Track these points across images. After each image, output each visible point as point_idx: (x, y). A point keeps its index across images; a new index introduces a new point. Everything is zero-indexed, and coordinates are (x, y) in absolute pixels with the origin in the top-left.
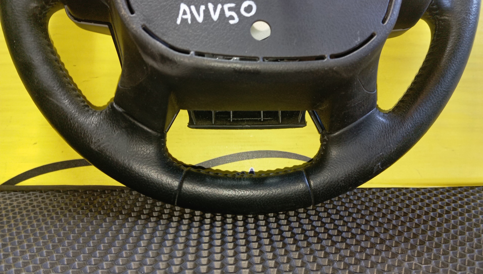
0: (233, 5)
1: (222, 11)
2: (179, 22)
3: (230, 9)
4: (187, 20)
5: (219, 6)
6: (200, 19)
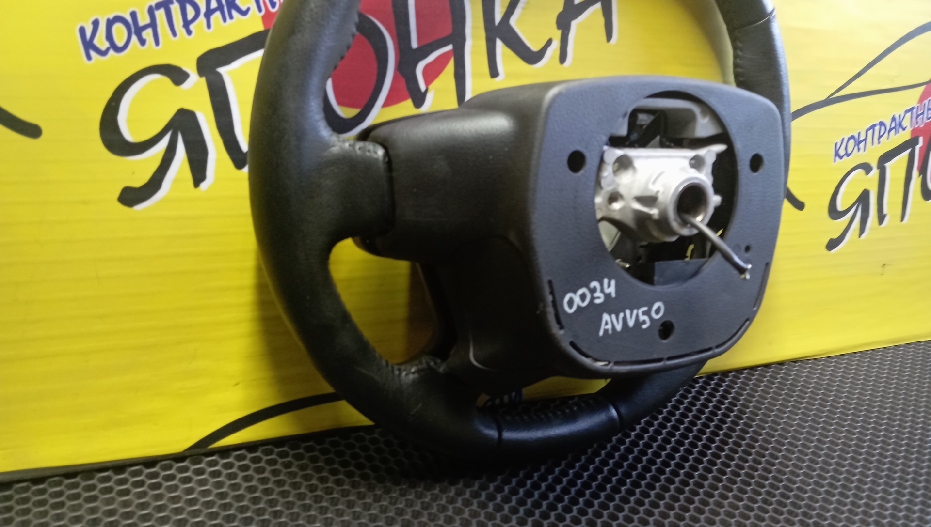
1: (637, 316)
2: (601, 333)
3: (644, 313)
4: (608, 330)
5: (635, 312)
6: (619, 327)
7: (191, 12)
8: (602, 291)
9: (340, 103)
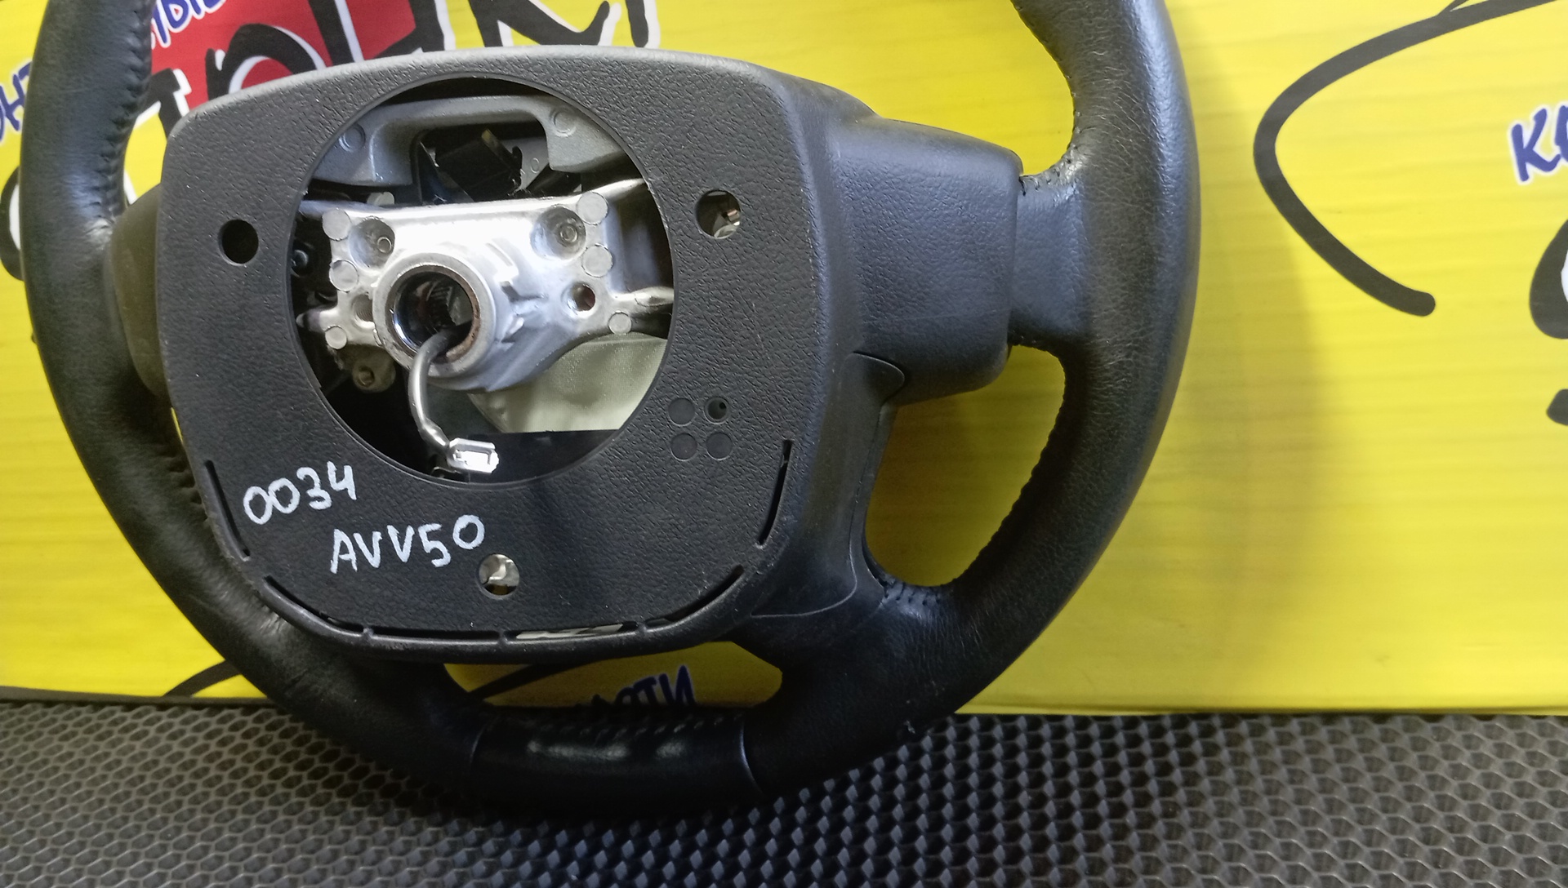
0: (436, 527)
1: (416, 539)
2: (334, 568)
3: (432, 536)
4: (349, 562)
5: (410, 531)
6: (375, 560)
8: (325, 485)
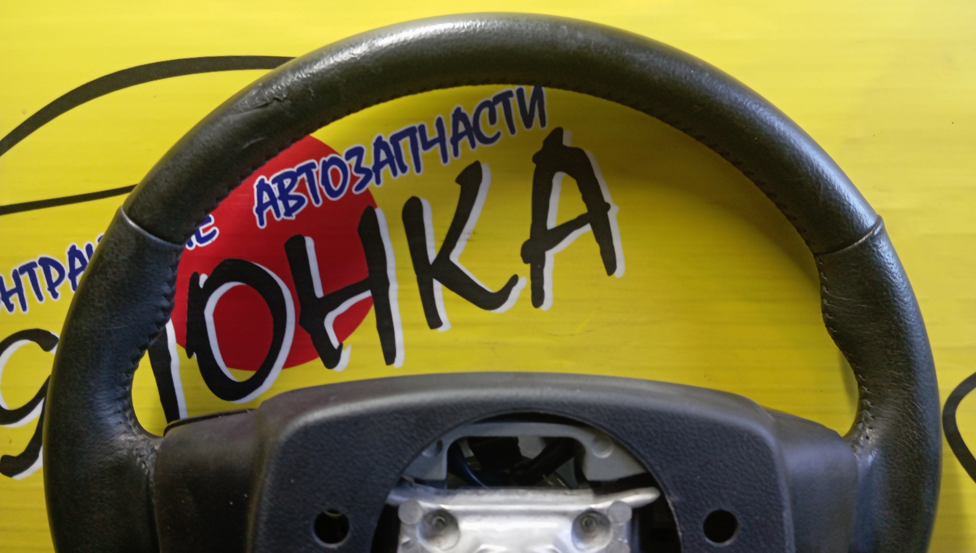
7: (55, 275)
9: (228, 365)
